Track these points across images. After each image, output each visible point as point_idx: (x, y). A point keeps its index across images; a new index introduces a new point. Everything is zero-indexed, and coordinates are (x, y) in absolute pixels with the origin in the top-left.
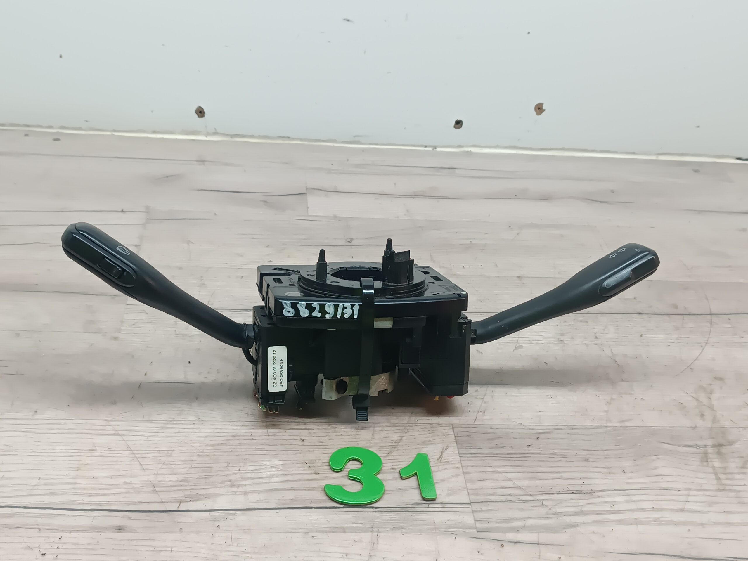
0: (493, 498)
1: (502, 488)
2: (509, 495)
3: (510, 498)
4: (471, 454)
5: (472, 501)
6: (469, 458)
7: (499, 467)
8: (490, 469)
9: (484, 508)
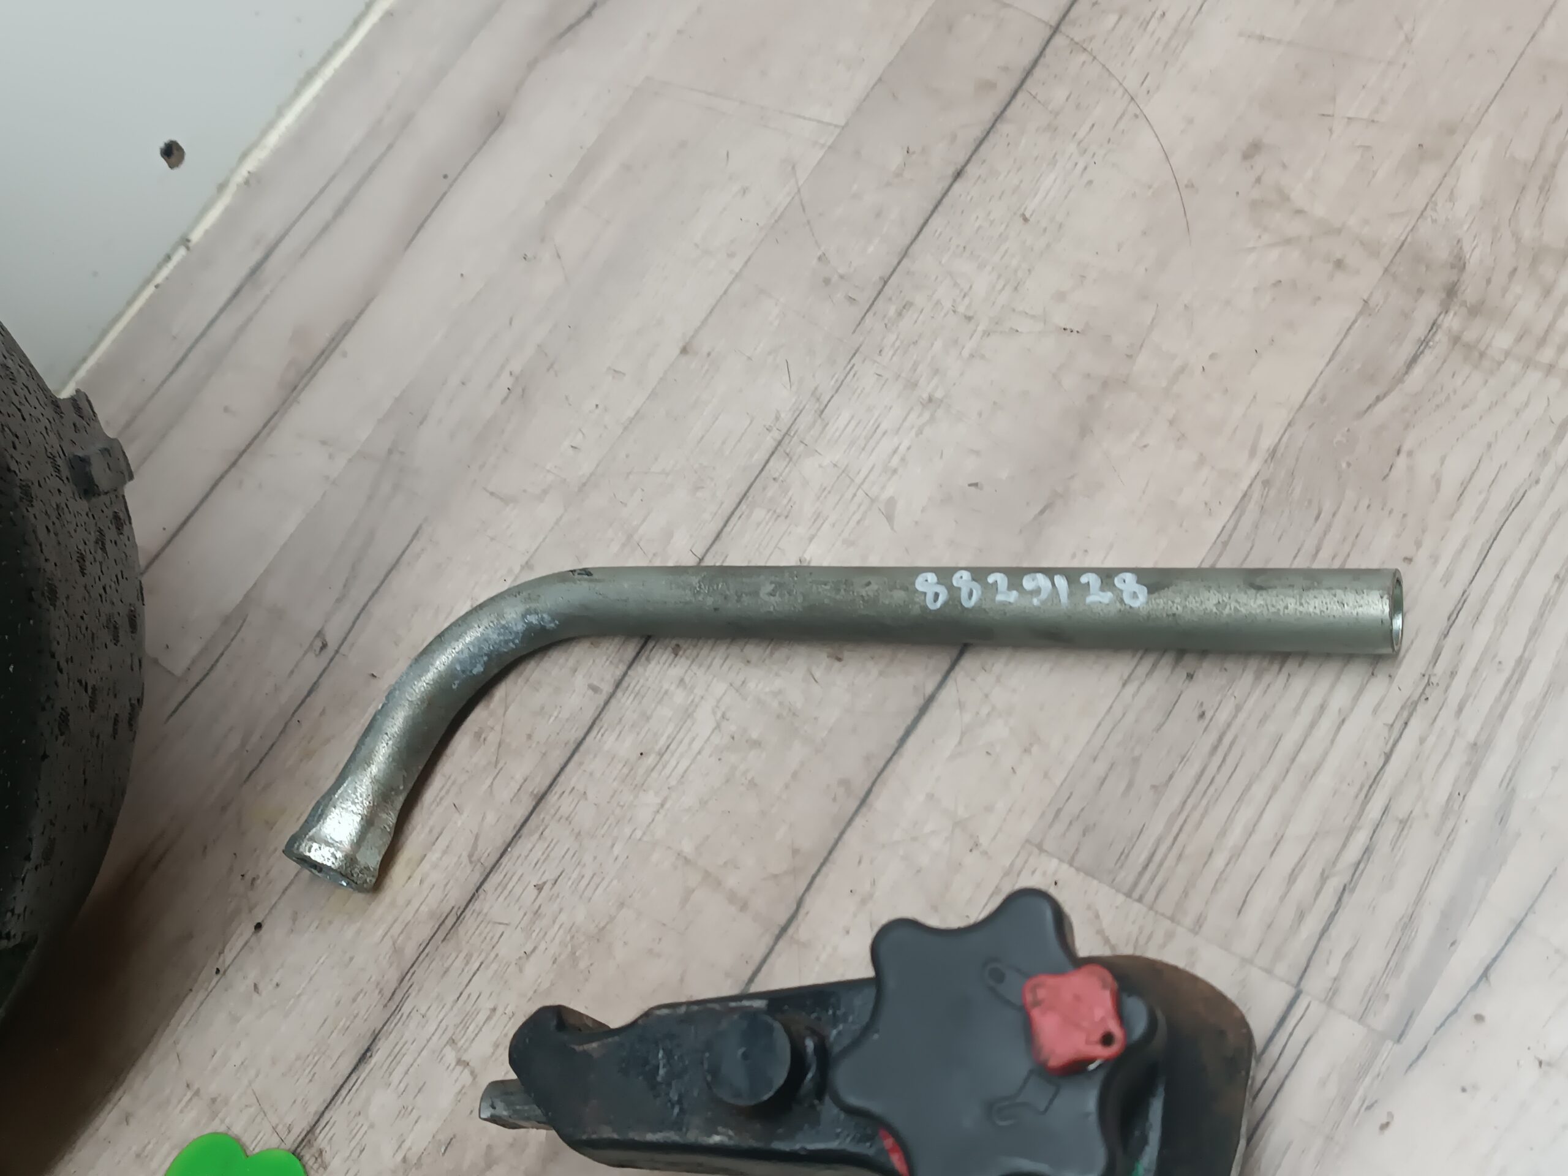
0: (1311, 925)
1: (1292, 877)
2: (1324, 878)
3: (1334, 884)
4: (1146, 867)
5: (1295, 980)
6: (1158, 881)
7: (1223, 833)
8: (1219, 861)
9: (1333, 969)
